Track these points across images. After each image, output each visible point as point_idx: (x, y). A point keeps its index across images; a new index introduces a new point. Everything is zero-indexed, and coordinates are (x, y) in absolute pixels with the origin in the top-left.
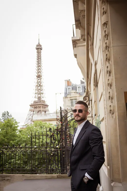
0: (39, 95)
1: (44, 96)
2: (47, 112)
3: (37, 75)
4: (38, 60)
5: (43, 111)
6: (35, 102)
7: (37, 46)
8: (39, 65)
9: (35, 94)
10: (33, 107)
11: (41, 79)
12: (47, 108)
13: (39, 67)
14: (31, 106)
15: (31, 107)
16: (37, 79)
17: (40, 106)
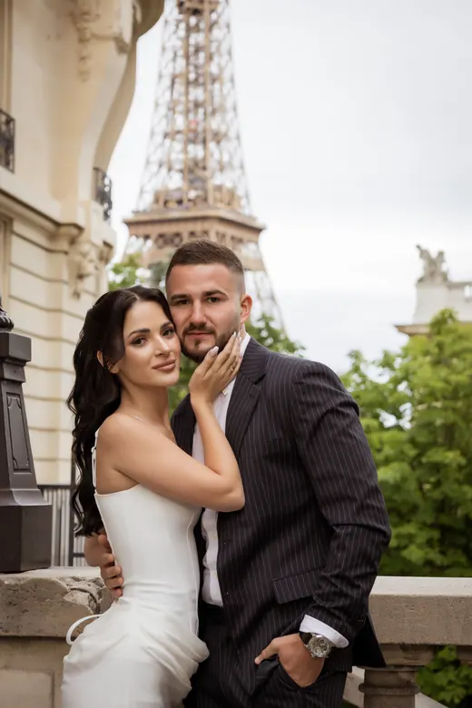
0: (196, 151)
1: (231, 157)
6: (163, 199)
9: (168, 141)
10: (147, 237)
11: (211, 27)
12: (252, 246)
14: (135, 230)
15: (131, 235)
16: (183, 26)
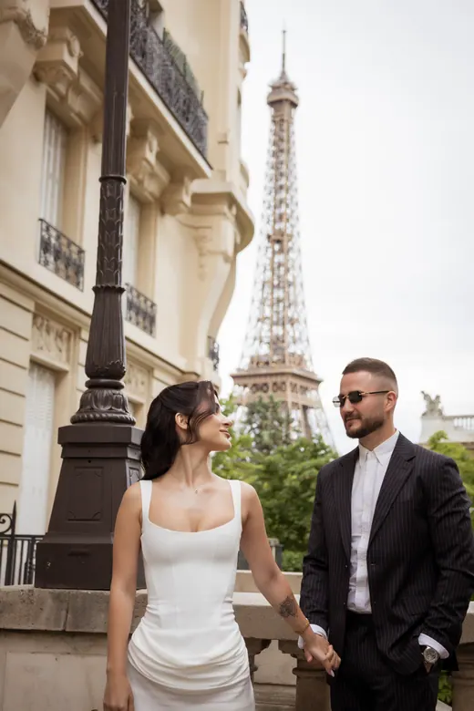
0: (278, 330)
1: (300, 333)
2: (311, 413)
3: (271, 233)
4: (278, 157)
5: (295, 405)
6: (256, 361)
7: (275, 88)
8: (283, 181)
9: (260, 324)
10: (245, 386)
11: (288, 251)
12: (314, 393)
13: (283, 194)
14: (238, 381)
15: (235, 384)
16: (270, 251)
17: (279, 380)
